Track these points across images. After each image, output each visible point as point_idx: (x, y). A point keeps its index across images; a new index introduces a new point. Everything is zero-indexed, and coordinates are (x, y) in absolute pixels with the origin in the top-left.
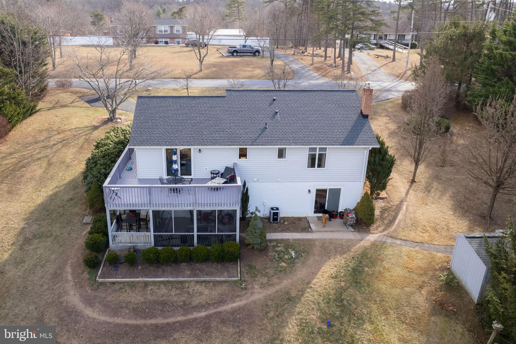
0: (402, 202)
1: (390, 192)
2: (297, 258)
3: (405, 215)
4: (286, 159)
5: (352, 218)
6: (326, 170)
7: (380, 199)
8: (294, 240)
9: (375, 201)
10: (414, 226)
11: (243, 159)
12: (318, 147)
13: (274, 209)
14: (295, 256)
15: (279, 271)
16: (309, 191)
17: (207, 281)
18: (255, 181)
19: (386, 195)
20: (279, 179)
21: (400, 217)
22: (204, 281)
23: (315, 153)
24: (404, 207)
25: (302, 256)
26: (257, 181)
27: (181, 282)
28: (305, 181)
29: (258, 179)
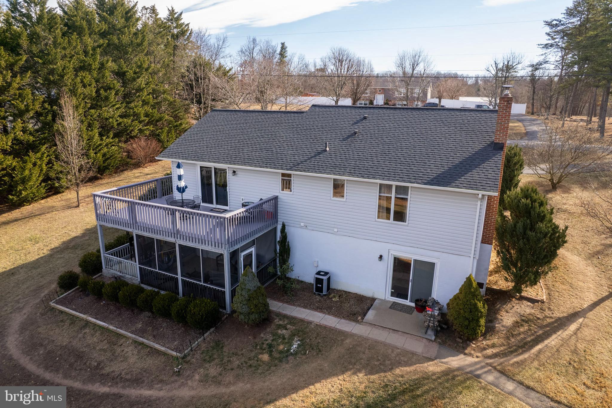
0: (573, 316)
1: (557, 294)
2: (296, 354)
3: (565, 342)
4: (345, 200)
5: (432, 316)
6: (407, 226)
7: (529, 301)
8: (318, 326)
9: (517, 302)
10: (574, 367)
11: (286, 192)
12: (394, 183)
13: (322, 273)
14: (294, 351)
15: (248, 364)
16: (381, 257)
17: (145, 345)
18: (301, 227)
19: (544, 298)
20: (336, 230)
21: (553, 341)
22: (142, 344)
23: (390, 195)
24: (573, 327)
25: (305, 353)
26: (305, 227)
27: (120, 335)
28: (375, 239)
29: (307, 225)
